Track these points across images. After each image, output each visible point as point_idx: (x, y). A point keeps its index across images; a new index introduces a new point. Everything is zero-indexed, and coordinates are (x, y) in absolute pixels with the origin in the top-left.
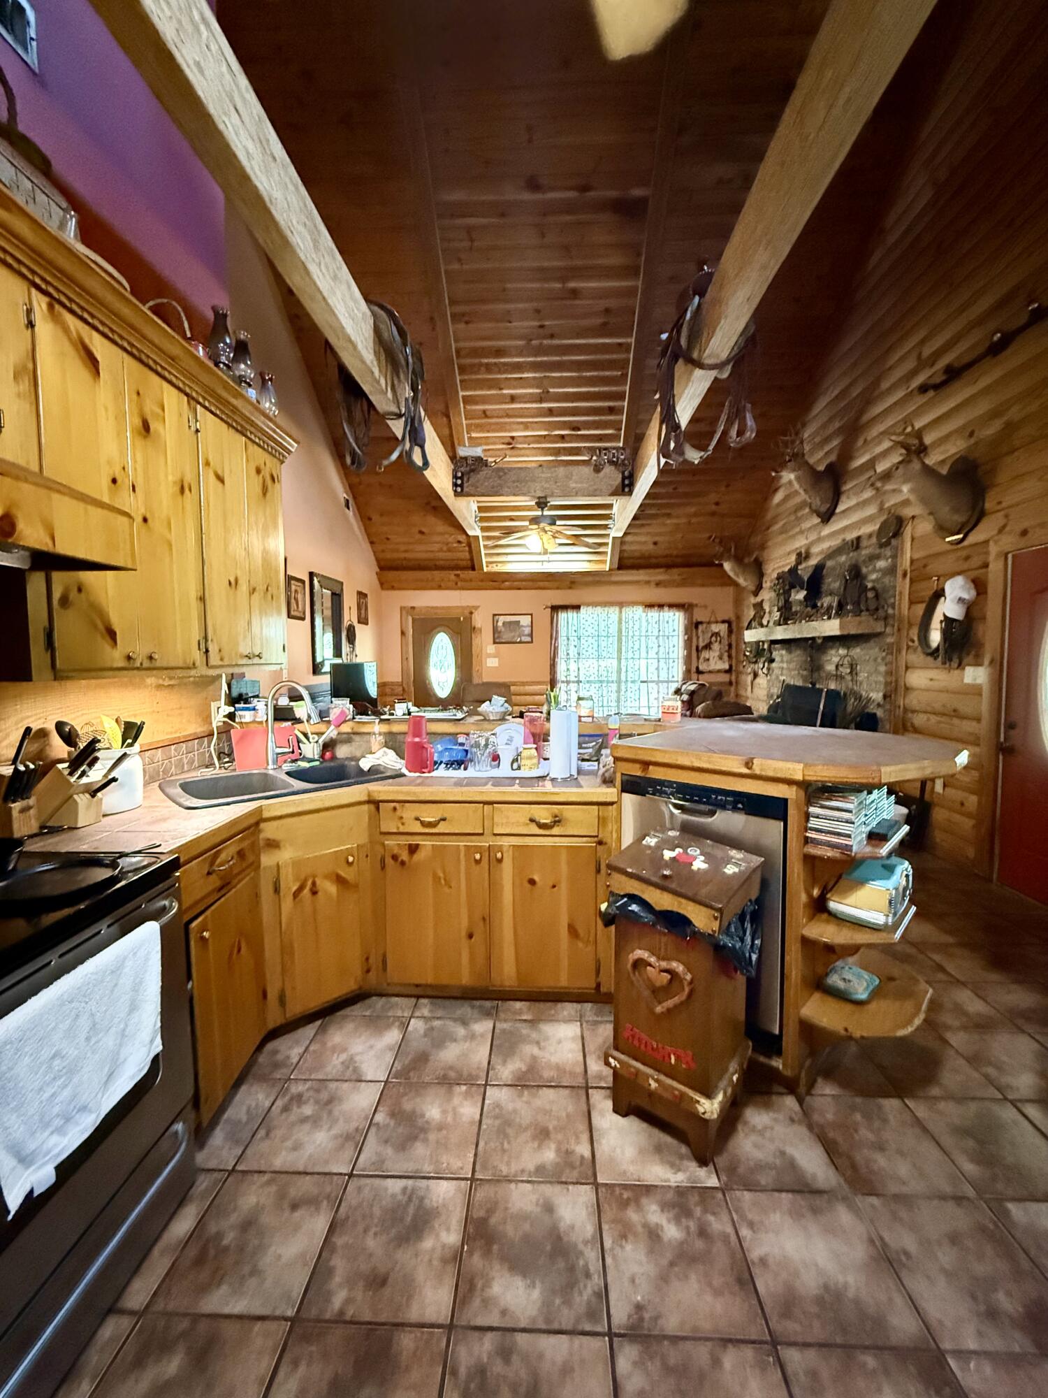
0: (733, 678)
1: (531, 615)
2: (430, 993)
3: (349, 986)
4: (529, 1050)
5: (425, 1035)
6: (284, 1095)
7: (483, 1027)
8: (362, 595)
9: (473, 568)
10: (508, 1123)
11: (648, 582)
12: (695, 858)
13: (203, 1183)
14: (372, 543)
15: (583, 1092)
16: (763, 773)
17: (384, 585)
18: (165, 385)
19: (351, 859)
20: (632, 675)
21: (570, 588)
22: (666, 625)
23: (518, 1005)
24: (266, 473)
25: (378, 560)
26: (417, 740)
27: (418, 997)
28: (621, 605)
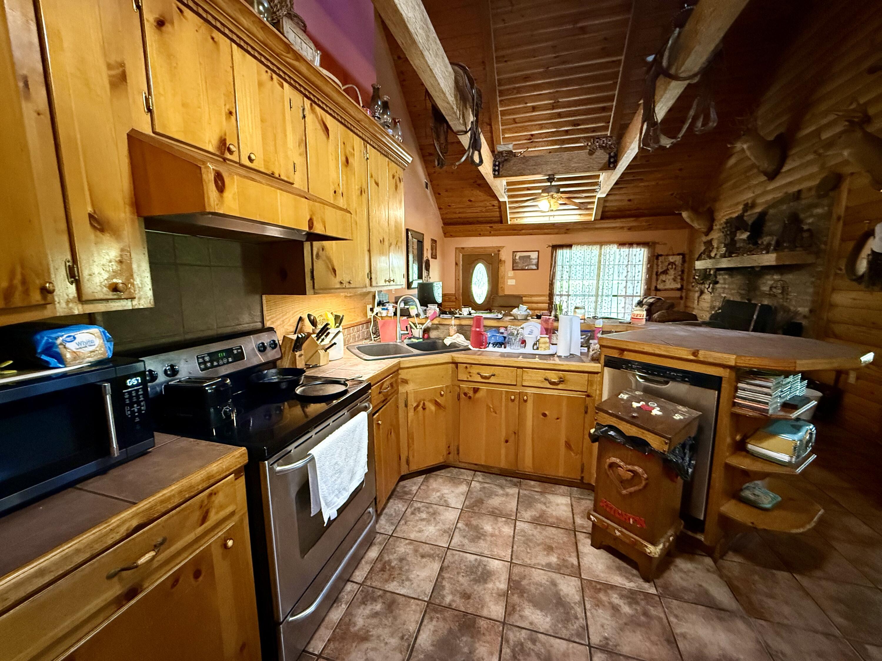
0: (684, 295)
1: (538, 251)
2: (482, 470)
3: (440, 460)
4: (540, 506)
5: (480, 491)
6: (411, 507)
7: (513, 491)
8: (434, 241)
9: (501, 222)
10: (531, 541)
11: (622, 228)
12: (654, 408)
13: (379, 538)
14: (440, 209)
15: (572, 533)
16: (706, 360)
17: (446, 234)
18: (355, 136)
19: (442, 393)
20: (607, 291)
21: (566, 233)
22: (634, 257)
23: (532, 483)
24: (397, 177)
25: (442, 219)
26: (478, 329)
27: (476, 471)
28: (602, 244)
